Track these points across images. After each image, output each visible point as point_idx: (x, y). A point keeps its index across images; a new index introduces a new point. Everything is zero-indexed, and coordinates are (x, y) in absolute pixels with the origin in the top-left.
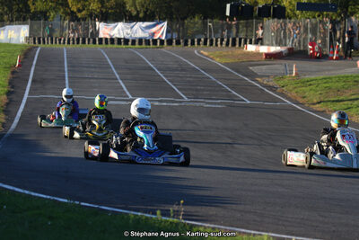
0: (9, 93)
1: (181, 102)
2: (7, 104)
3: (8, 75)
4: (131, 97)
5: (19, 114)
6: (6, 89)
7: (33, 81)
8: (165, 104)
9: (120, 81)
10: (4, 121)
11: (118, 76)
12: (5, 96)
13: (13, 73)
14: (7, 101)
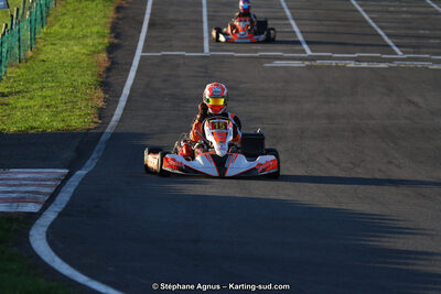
0: (111, 49)
1: (391, 60)
2: (108, 70)
3: (111, 13)
4: (309, 52)
5: (126, 91)
6: (106, 41)
7: (151, 25)
8: (364, 65)
9: (292, 22)
10: (101, 104)
11: (288, 13)
12: (104, 55)
13: (119, 9)
14: (107, 65)
